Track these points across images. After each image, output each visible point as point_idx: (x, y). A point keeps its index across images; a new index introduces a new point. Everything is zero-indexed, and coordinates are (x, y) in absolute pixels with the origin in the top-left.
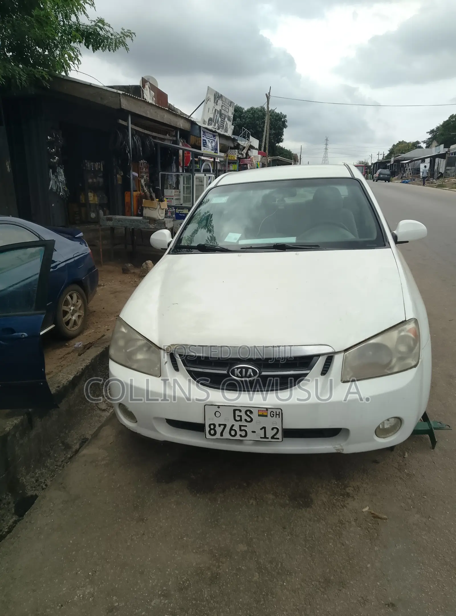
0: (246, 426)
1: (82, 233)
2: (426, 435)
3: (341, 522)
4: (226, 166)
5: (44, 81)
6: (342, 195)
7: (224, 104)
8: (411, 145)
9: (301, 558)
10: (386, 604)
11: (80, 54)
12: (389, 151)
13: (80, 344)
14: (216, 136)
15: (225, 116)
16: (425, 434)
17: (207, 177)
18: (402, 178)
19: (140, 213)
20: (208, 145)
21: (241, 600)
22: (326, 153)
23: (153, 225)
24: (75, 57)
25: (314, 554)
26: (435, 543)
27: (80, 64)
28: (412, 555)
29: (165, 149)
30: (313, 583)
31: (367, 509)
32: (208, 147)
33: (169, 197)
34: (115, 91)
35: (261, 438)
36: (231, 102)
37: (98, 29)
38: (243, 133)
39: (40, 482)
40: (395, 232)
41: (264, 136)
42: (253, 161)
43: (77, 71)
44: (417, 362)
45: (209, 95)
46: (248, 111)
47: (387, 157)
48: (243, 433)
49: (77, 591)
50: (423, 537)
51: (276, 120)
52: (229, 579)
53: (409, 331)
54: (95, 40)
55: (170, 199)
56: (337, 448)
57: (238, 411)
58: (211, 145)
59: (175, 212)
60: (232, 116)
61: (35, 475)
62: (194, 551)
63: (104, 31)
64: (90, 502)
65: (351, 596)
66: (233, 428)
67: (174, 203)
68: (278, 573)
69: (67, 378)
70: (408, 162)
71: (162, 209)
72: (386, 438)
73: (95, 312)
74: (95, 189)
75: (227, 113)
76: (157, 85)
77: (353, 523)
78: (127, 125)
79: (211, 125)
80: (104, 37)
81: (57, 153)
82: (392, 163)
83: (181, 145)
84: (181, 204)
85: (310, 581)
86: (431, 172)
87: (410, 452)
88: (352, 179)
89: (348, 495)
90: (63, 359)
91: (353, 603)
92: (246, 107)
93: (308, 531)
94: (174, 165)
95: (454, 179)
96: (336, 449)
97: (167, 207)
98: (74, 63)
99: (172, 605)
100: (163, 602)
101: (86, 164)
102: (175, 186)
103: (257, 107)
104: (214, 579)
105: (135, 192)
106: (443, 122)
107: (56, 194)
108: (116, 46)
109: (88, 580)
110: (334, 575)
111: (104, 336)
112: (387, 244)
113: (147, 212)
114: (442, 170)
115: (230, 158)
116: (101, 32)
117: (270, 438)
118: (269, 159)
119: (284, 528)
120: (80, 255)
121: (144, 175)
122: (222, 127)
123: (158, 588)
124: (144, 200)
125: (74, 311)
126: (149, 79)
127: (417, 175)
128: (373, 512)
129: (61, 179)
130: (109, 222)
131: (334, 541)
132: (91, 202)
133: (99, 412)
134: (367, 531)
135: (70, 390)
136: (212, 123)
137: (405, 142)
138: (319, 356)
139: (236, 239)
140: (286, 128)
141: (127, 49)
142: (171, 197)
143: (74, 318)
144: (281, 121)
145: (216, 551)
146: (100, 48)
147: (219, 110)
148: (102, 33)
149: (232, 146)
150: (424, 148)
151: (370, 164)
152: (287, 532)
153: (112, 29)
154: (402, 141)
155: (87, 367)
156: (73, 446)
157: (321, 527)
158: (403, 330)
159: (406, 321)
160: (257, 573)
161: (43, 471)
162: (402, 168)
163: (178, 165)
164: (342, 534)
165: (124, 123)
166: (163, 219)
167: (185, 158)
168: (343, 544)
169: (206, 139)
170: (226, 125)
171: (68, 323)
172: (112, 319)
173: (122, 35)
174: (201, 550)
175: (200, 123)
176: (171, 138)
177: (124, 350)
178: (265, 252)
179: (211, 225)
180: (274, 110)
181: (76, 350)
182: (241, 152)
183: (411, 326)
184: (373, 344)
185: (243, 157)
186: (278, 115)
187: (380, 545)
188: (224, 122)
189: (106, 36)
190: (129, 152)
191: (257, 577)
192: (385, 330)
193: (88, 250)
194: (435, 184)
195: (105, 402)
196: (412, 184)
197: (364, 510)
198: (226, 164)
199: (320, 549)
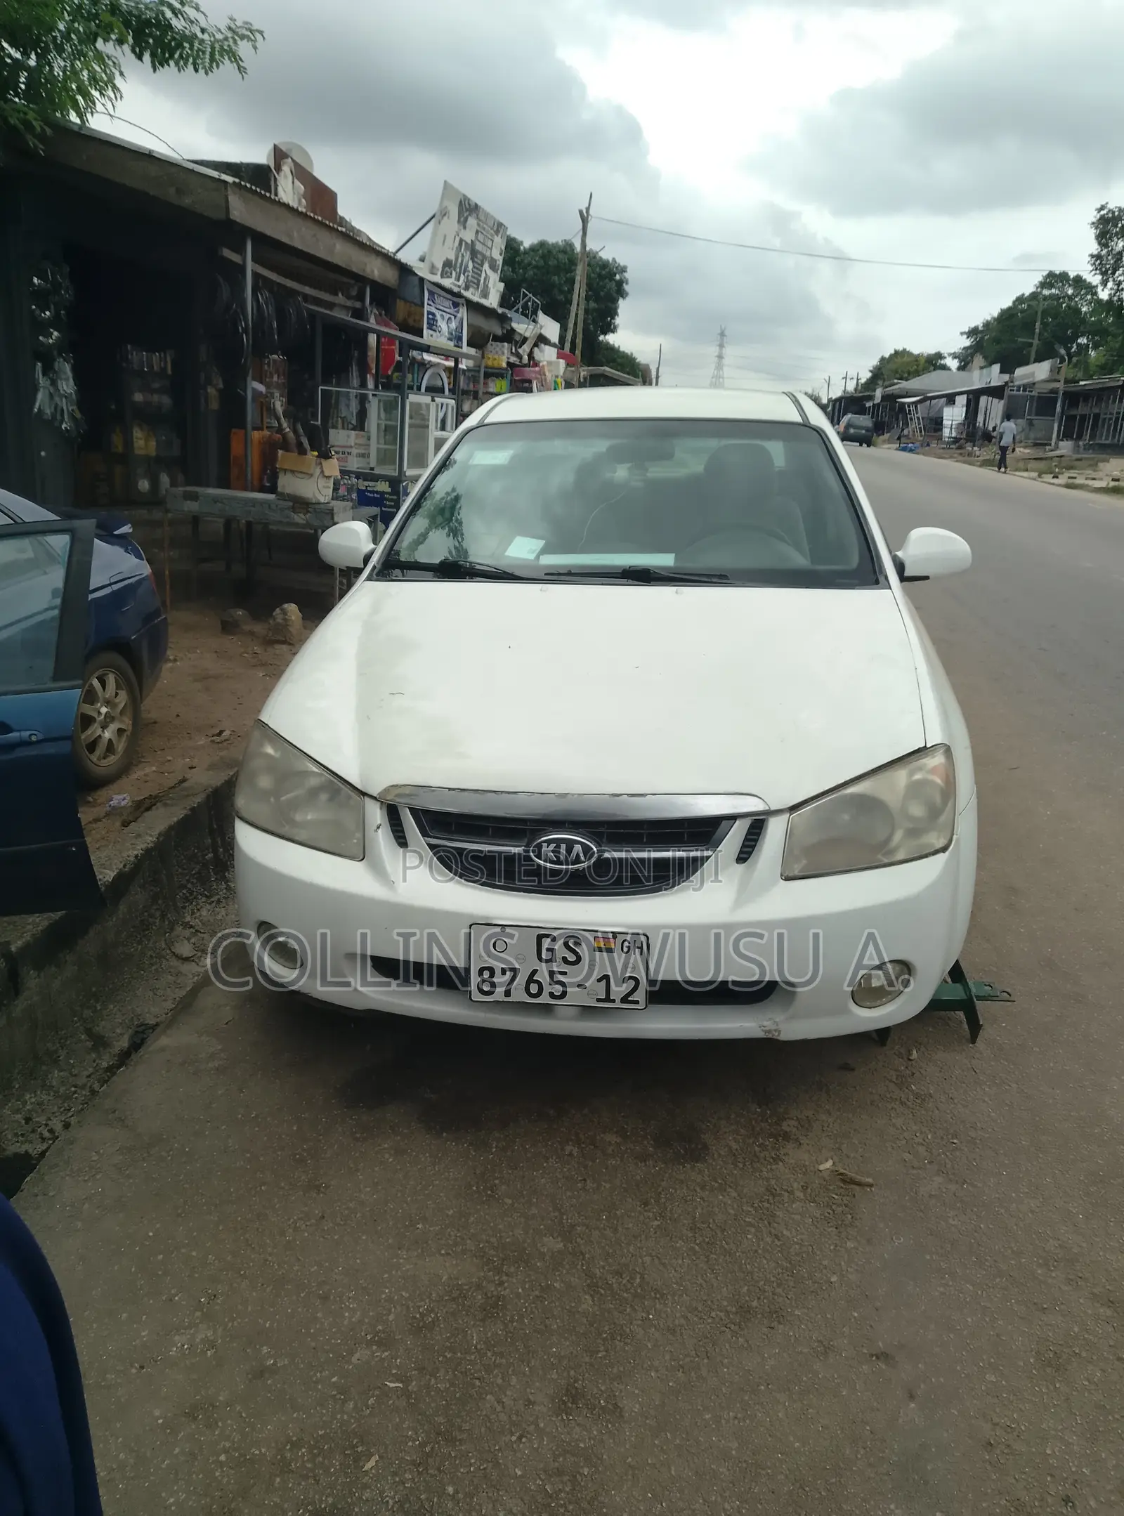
1: (130, 525)
2: (957, 1011)
3: (771, 1192)
4: (479, 382)
5: (29, 138)
6: (776, 464)
7: (483, 227)
8: (923, 362)
9: (686, 1265)
10: (872, 1356)
11: (121, 74)
12: (871, 371)
13: (124, 799)
14: (461, 306)
15: (484, 257)
16: (955, 1010)
17: (437, 405)
18: (899, 438)
19: (269, 484)
20: (440, 326)
21: (554, 1349)
22: (719, 367)
23: (302, 515)
24: (105, 79)
25: (715, 1256)
26: (976, 1234)
27: (119, 99)
28: (928, 1257)
29: (335, 330)
30: (713, 1314)
31: (829, 1164)
32: (440, 332)
33: (341, 450)
34: (215, 174)
35: (598, 1000)
36: (500, 225)
37: (169, 14)
38: (521, 302)
39: (37, 1122)
40: (899, 554)
41: (573, 314)
42: (545, 374)
43: (110, 115)
44: (948, 837)
45: (446, 203)
46: (533, 249)
47: (866, 386)
48: (557, 990)
49: (174, 1337)
50: (951, 1221)
51: (600, 276)
52: (526, 1308)
53: (933, 771)
54: (159, 42)
55: (345, 454)
56: (767, 1029)
58: (448, 327)
59: (355, 487)
60: (500, 260)
61: (24, 1106)
62: (443, 1252)
63: (184, 18)
65: (797, 1338)
66: (535, 978)
67: (354, 464)
68: (636, 1295)
70: (916, 401)
71: (327, 477)
73: (155, 723)
74: (149, 417)
75: (489, 251)
76: (312, 166)
77: (800, 1194)
78: (241, 263)
79: (448, 277)
80: (185, 38)
81: (55, 323)
82: (878, 399)
83: (372, 323)
84: (372, 469)
85: (706, 1310)
86: (968, 427)
87: (923, 1049)
88: (803, 425)
89: (786, 1136)
91: (801, 1352)
92: (528, 241)
93: (700, 1210)
94: (355, 370)
96: (763, 1031)
97: (337, 473)
98: (102, 94)
99: (398, 1361)
100: (377, 1356)
101: (129, 356)
102: (354, 422)
103: (554, 241)
104: (493, 1307)
105: (256, 432)
106: (1000, 311)
107: (51, 424)
108: (212, 59)
109: (198, 1314)
110: (759, 1298)
111: (184, 780)
112: (881, 579)
113: (287, 483)
115: (490, 363)
116: (174, 22)
117: (618, 1000)
118: (584, 372)
119: (646, 1204)
120: (125, 580)
121: (275, 391)
122: (474, 283)
123: (364, 1328)
124: (280, 452)
125: (109, 719)
126: (291, 150)
127: (936, 434)
128: (842, 1171)
129: (65, 388)
130: (189, 502)
131: (757, 1229)
132: (137, 452)
133: (174, 962)
134: (829, 1210)
136: (451, 274)
137: (910, 354)
138: (733, 818)
139: (533, 553)
140: (623, 298)
141: (241, 70)
142: (346, 450)
143: (107, 735)
144: (614, 280)
145: (492, 1252)
146: (172, 63)
147: (469, 242)
148: (177, 24)
149: (499, 332)
150: (954, 370)
151: (825, 401)
152: (653, 1212)
153: (205, 15)
154: (901, 349)
155: (148, 851)
156: (114, 1042)
157: (729, 1202)
158: (920, 769)
159: (925, 748)
160: (587, 1296)
161: (45, 1097)
162: (900, 416)
163: (363, 370)
164: (774, 1216)
165: (235, 258)
166: (327, 503)
167: (382, 355)
168: (777, 1237)
169: (437, 312)
170: (485, 279)
171: (92, 746)
172: (202, 743)
173: (229, 34)
174: (459, 1249)
175: (422, 271)
176: (349, 303)
177: (272, 799)
178: (602, 584)
179: (457, 520)
180: (597, 253)
181: (113, 812)
182: (516, 350)
183: (937, 760)
184: (853, 796)
185: (520, 362)
186: (605, 265)
187: (858, 1238)
188: (481, 271)
189: (187, 32)
190: (246, 330)
191: (587, 1304)
192: (880, 767)
193: (146, 569)
194: (978, 457)
195: (188, 939)
196: (923, 454)
197: (822, 1167)
198: (479, 377)
199: (726, 1246)
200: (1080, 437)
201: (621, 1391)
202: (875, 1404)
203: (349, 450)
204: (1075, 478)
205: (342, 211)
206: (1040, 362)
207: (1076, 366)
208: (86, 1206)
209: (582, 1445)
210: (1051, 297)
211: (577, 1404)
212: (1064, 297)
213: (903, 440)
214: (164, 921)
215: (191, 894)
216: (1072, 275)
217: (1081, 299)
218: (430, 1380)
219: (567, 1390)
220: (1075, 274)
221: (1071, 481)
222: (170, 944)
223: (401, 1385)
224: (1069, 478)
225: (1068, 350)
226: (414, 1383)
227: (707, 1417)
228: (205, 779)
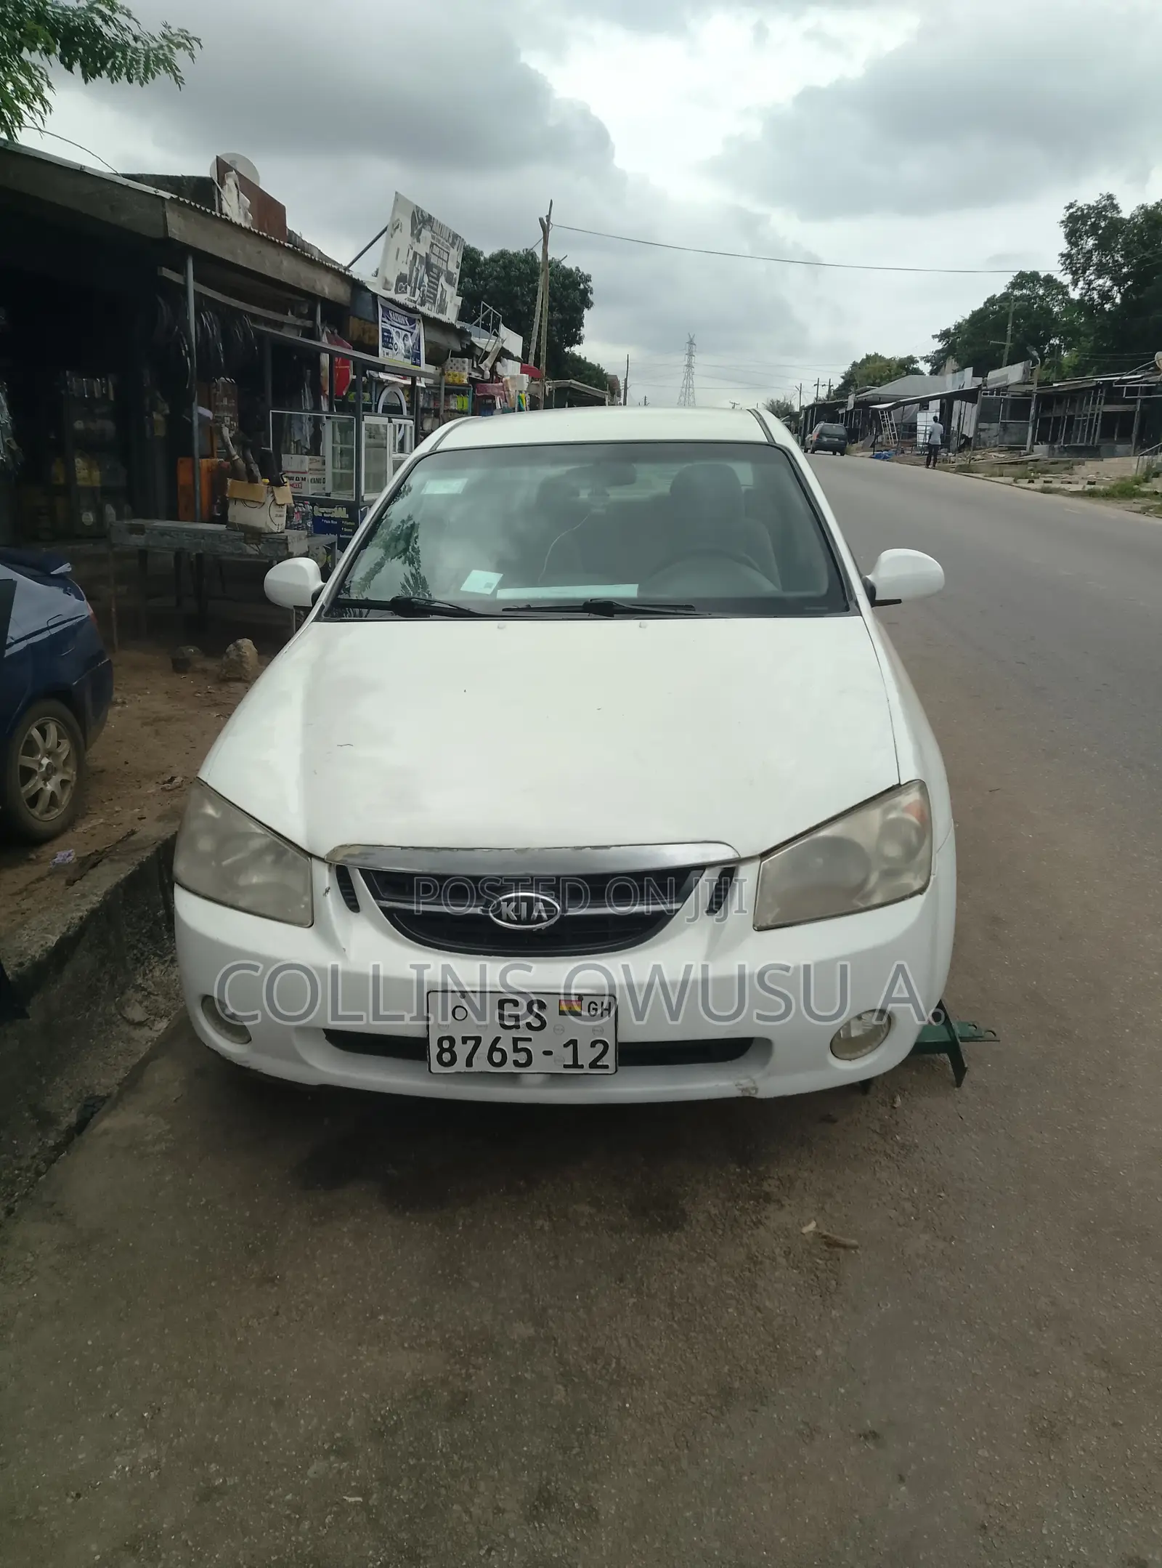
0: (530, 1040)
1: (68, 564)
2: (941, 1055)
3: (751, 1258)
4: (440, 401)
6: (742, 483)
7: (439, 241)
8: (895, 367)
9: (664, 1345)
10: (860, 1436)
11: (50, 85)
12: (843, 377)
13: (69, 855)
14: (417, 322)
15: (440, 271)
16: (940, 1052)
17: (395, 426)
18: (873, 446)
19: (219, 515)
20: (396, 344)
21: (525, 1449)
22: (689, 376)
23: (255, 546)
24: (33, 91)
25: (694, 1334)
26: (965, 1295)
27: (48, 112)
28: (917, 1323)
29: (284, 350)
30: (693, 1399)
31: (812, 1226)
32: (396, 350)
33: (295, 476)
34: (151, 190)
35: (566, 1066)
36: (456, 236)
37: (99, 21)
38: (482, 316)
40: (869, 577)
41: (536, 327)
42: (508, 391)
43: (40, 130)
44: (925, 878)
45: (398, 216)
46: (493, 259)
47: (838, 392)
48: (522, 1058)
49: (114, 1459)
50: (940, 1283)
51: (565, 287)
52: (495, 1403)
53: (907, 809)
54: (89, 50)
55: (298, 480)
56: (745, 1087)
57: (512, 1005)
58: (405, 344)
59: (311, 514)
60: (456, 272)
62: (406, 1345)
63: (115, 25)
64: (131, 1244)
65: (781, 1421)
66: (497, 1046)
67: (309, 490)
68: (611, 1382)
69: (42, 942)
70: (889, 407)
71: (279, 505)
72: (854, 1059)
73: (102, 771)
74: (91, 447)
75: (445, 264)
76: (258, 178)
77: (782, 1261)
78: (183, 283)
79: (403, 292)
80: (116, 46)
82: (850, 407)
83: (324, 342)
84: (328, 495)
85: (686, 1394)
87: (907, 1095)
88: (768, 445)
89: (767, 1198)
90: (25, 894)
91: (786, 1436)
92: (488, 251)
93: (678, 1284)
94: (307, 392)
95: (995, 454)
96: (739, 1089)
97: (291, 501)
98: (30, 107)
99: (358, 1471)
100: (334, 1468)
101: (68, 383)
102: (308, 446)
103: (515, 251)
104: (460, 1405)
105: (204, 460)
106: (971, 313)
108: (147, 69)
109: (141, 1431)
110: (741, 1378)
111: (133, 833)
112: (852, 605)
113: (239, 514)
114: (969, 431)
115: (450, 379)
116: (105, 30)
117: (586, 1066)
118: (549, 386)
119: (621, 1280)
120: (64, 622)
121: (226, 414)
122: (430, 298)
123: (321, 1436)
124: (229, 481)
125: (51, 770)
126: (235, 162)
127: (910, 440)
128: (825, 1233)
129: (0, 419)
130: (134, 536)
131: (738, 1301)
132: (80, 483)
133: (126, 1028)
134: (813, 1277)
135: (51, 973)
136: (406, 288)
137: (882, 358)
138: (702, 868)
139: (490, 587)
140: (588, 308)
141: (178, 80)
142: (300, 476)
143: (50, 787)
144: (579, 289)
145: (459, 1343)
146: (104, 73)
147: (424, 255)
148: (108, 31)
149: (458, 347)
150: (928, 375)
151: (797, 409)
152: (629, 1289)
153: (137, 22)
154: (873, 354)
155: (93, 912)
156: (62, 1118)
157: (708, 1273)
158: (894, 808)
159: (899, 785)
160: (560, 1387)
162: (874, 422)
163: (317, 391)
164: (755, 1286)
165: (176, 277)
166: (281, 532)
167: (336, 375)
168: (759, 1309)
169: (391, 329)
170: (441, 295)
171: (34, 800)
172: (153, 791)
173: (164, 43)
174: (423, 1341)
175: (375, 286)
176: (299, 322)
177: (213, 863)
178: (563, 620)
179: (414, 549)
180: (560, 262)
181: (58, 870)
182: (477, 364)
183: (912, 797)
184: (826, 839)
185: (483, 378)
186: (568, 274)
187: (844, 1305)
188: (437, 285)
189: (119, 41)
190: (189, 354)
191: (560, 1393)
192: (853, 807)
193: (86, 610)
194: (953, 462)
195: (141, 1003)
196: (897, 462)
197: (805, 1230)
198: (440, 394)
199: (706, 1323)
200: (1054, 440)
201: (596, 1491)
202: (864, 1489)
203: (303, 476)
204: (1051, 482)
205: (291, 224)
206: (1012, 364)
207: (1048, 368)
208: (20, 1314)
209: (556, 1555)
210: (1022, 297)
211: (549, 1509)
212: (1035, 298)
213: (877, 447)
214: (113, 985)
215: (142, 954)
216: (1042, 275)
217: (1052, 300)
218: (392, 1491)
219: (540, 1492)
220: (1046, 274)
221: (1046, 485)
222: (121, 1007)
223: (360, 1499)
224: (1045, 482)
225: (1040, 351)
226: (375, 1496)
227: (688, 1514)
228: (153, 831)
